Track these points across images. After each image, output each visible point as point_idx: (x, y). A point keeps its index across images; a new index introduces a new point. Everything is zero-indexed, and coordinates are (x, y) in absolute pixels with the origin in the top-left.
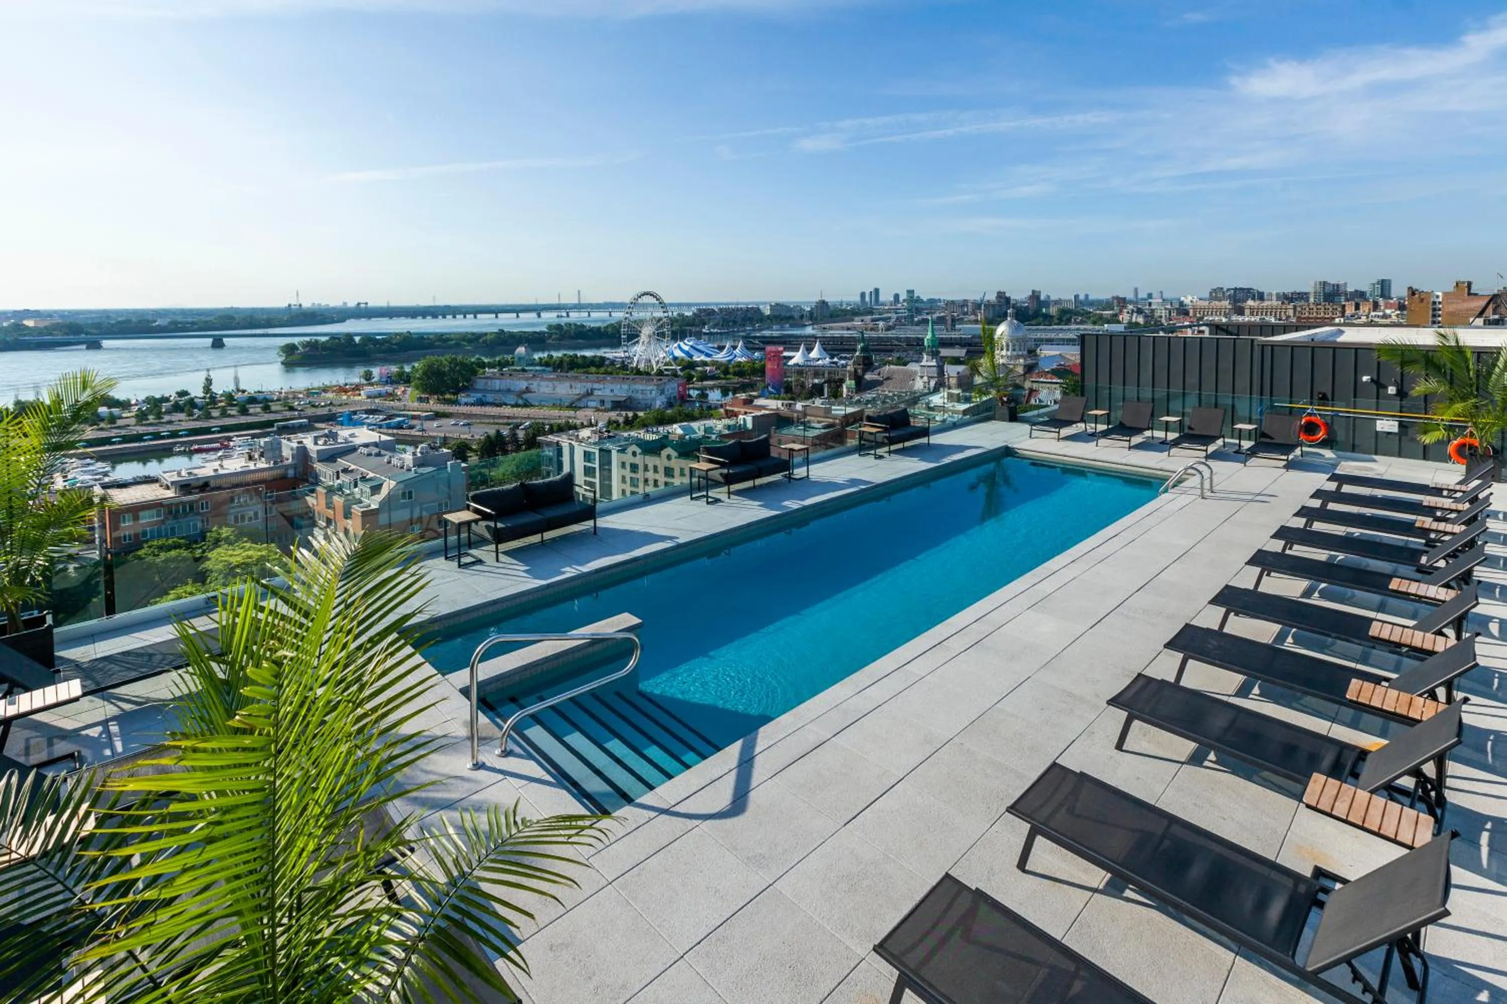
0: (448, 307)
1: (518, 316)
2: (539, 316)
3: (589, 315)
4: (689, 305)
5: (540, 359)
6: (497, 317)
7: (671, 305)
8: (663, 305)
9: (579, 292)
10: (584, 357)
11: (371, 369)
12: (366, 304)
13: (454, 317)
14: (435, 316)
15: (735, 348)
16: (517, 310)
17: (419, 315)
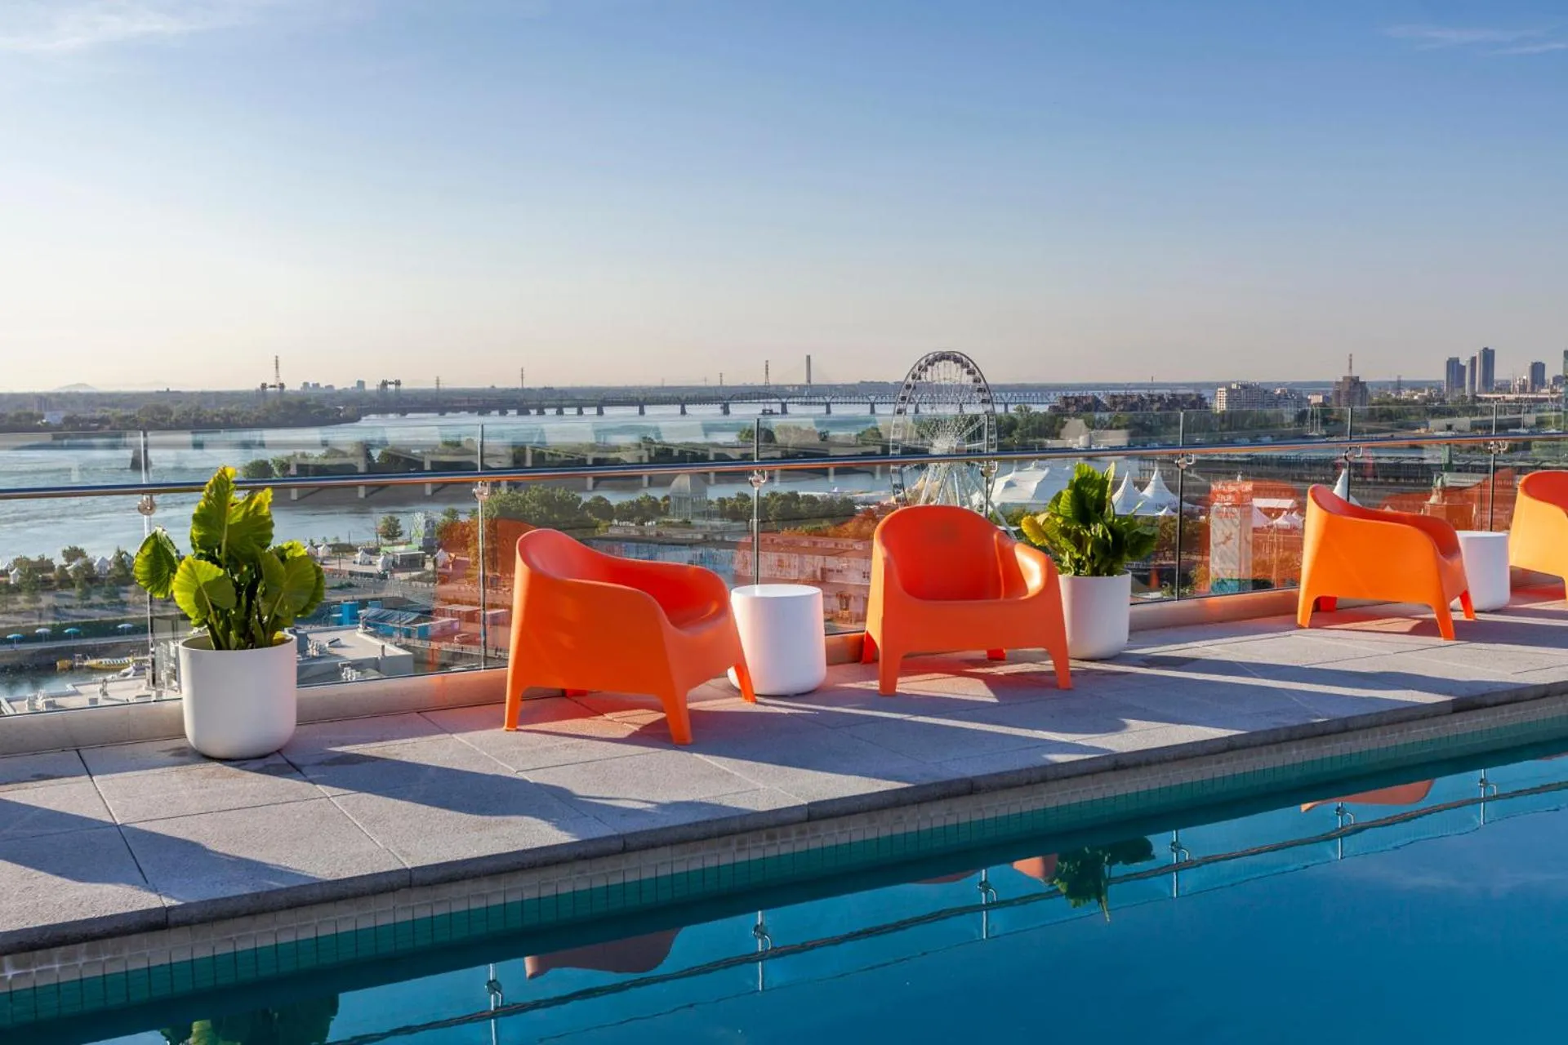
0: (549, 391)
1: (683, 412)
2: (726, 412)
3: (828, 412)
4: (1043, 390)
5: (722, 501)
6: (642, 412)
7: (1003, 388)
8: (985, 392)
9: (809, 358)
10: (812, 500)
11: (397, 516)
12: (398, 383)
13: (560, 412)
14: (524, 411)
15: (1142, 485)
16: (683, 398)
17: (494, 409)
